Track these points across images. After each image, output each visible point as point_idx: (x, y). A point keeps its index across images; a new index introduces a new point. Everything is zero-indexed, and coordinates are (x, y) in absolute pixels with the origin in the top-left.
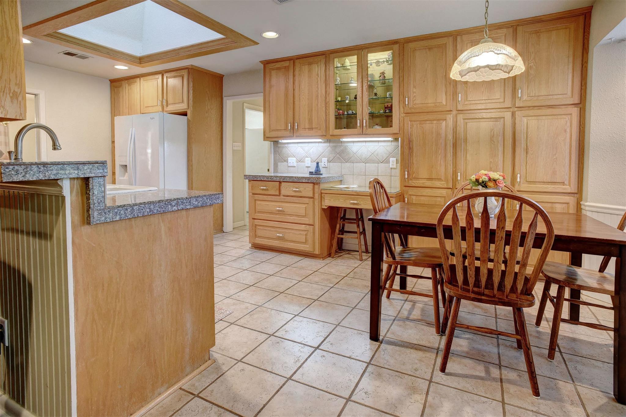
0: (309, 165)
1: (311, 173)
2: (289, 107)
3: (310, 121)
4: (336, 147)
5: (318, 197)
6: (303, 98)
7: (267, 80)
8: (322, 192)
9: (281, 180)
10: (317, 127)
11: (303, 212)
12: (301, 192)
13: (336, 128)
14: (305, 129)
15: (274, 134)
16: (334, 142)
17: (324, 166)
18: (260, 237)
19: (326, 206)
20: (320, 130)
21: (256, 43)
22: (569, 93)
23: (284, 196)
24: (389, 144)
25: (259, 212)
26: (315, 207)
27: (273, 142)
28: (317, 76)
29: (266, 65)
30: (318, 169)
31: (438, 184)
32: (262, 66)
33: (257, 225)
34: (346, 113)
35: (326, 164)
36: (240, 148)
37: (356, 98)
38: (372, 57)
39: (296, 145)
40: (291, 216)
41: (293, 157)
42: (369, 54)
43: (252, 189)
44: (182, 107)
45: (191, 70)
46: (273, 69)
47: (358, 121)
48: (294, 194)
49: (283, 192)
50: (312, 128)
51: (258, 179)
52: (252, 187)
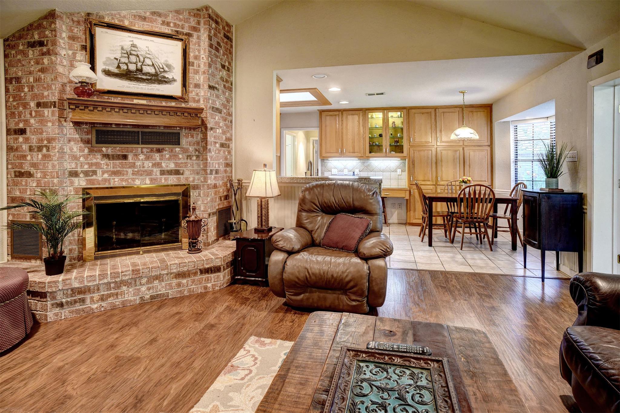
0: (346, 173)
2: (339, 139)
3: (354, 148)
4: (365, 163)
6: (348, 134)
10: (358, 152)
13: (369, 153)
14: (350, 152)
20: (360, 153)
22: (486, 141)
24: (397, 161)
28: (358, 122)
29: (322, 112)
31: (428, 183)
35: (358, 173)
38: (390, 114)
41: (335, 169)
42: (389, 113)
46: (327, 116)
47: (384, 149)
50: (354, 152)
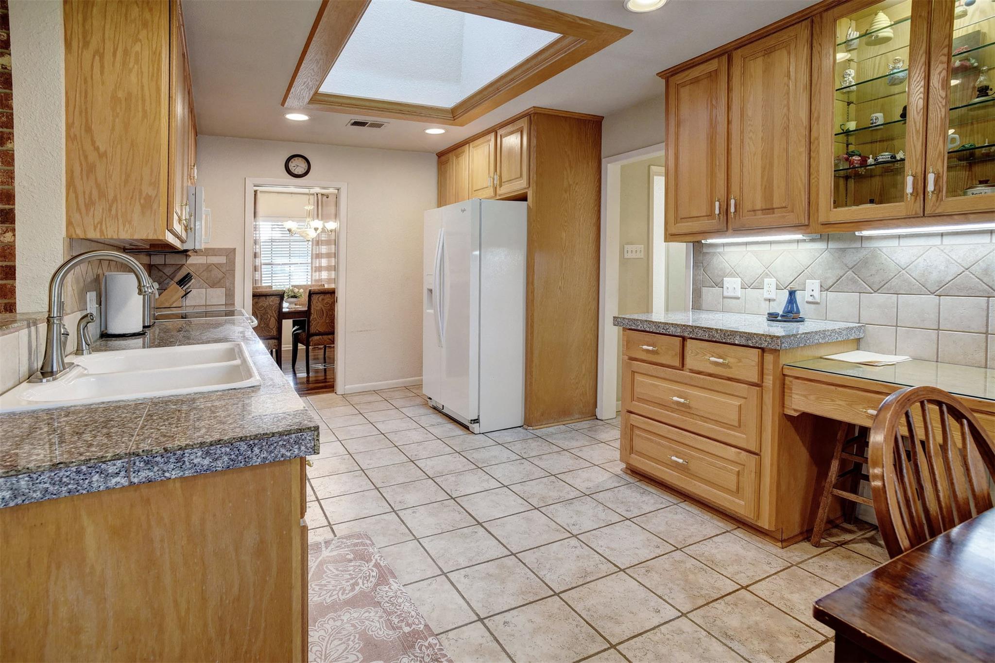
0: (772, 296)
1: (773, 317)
2: (718, 164)
3: (768, 191)
4: (843, 250)
5: (774, 384)
6: (750, 138)
7: (672, 110)
8: (786, 372)
9: (686, 334)
10: (784, 205)
11: (733, 417)
12: (730, 367)
13: (837, 204)
14: (754, 211)
15: (684, 227)
16: (839, 239)
17: (811, 299)
18: (640, 454)
19: (795, 410)
20: (793, 212)
21: (626, 32)
23: (692, 371)
25: (640, 400)
26: (764, 408)
27: (692, 244)
28: (786, 78)
29: (670, 79)
30: (792, 307)
32: (663, 82)
33: (636, 426)
34: (871, 161)
35: (816, 293)
36: (642, 255)
37: (904, 115)
39: (743, 248)
40: (705, 422)
41: (734, 277)
43: (628, 348)
44: (519, 186)
45: (534, 116)
46: (684, 85)
47: (909, 180)
48: (712, 369)
49: (690, 362)
50: (773, 209)
51: (639, 328)
52: (628, 342)
